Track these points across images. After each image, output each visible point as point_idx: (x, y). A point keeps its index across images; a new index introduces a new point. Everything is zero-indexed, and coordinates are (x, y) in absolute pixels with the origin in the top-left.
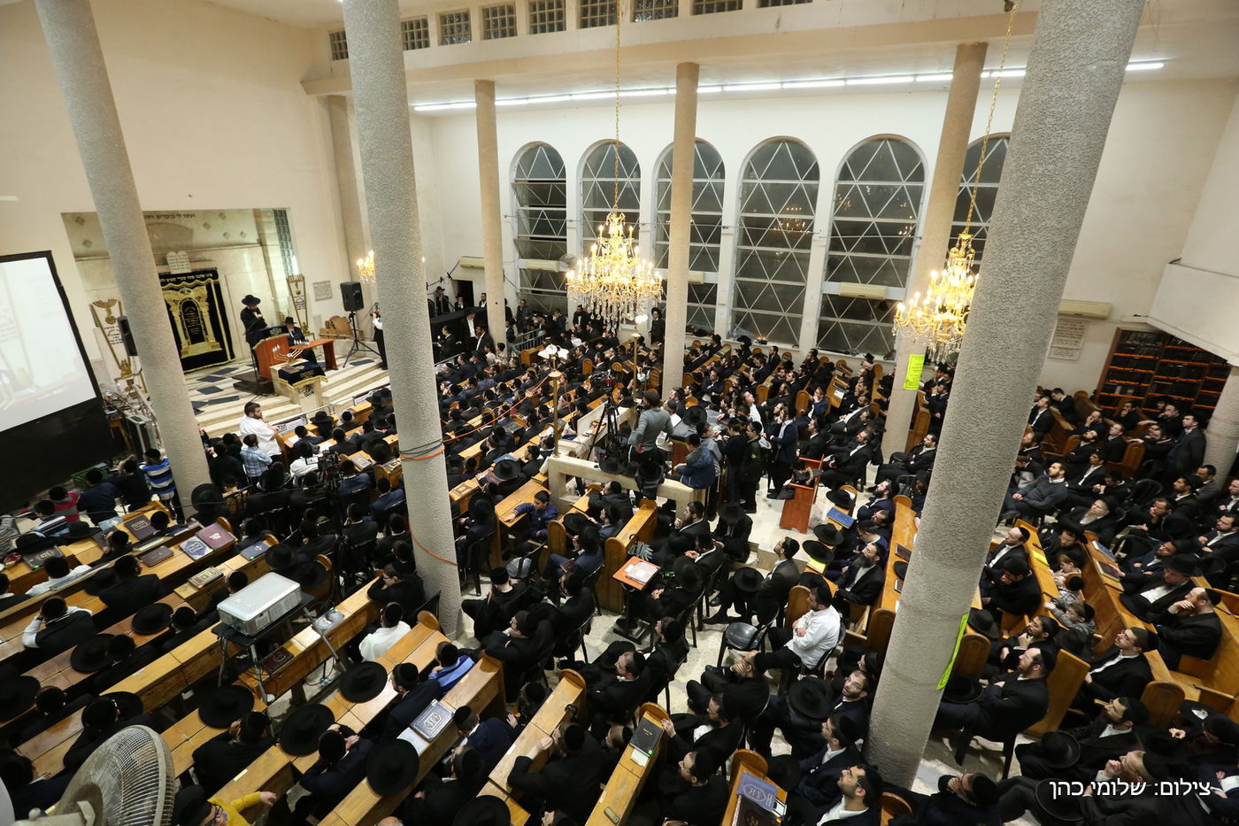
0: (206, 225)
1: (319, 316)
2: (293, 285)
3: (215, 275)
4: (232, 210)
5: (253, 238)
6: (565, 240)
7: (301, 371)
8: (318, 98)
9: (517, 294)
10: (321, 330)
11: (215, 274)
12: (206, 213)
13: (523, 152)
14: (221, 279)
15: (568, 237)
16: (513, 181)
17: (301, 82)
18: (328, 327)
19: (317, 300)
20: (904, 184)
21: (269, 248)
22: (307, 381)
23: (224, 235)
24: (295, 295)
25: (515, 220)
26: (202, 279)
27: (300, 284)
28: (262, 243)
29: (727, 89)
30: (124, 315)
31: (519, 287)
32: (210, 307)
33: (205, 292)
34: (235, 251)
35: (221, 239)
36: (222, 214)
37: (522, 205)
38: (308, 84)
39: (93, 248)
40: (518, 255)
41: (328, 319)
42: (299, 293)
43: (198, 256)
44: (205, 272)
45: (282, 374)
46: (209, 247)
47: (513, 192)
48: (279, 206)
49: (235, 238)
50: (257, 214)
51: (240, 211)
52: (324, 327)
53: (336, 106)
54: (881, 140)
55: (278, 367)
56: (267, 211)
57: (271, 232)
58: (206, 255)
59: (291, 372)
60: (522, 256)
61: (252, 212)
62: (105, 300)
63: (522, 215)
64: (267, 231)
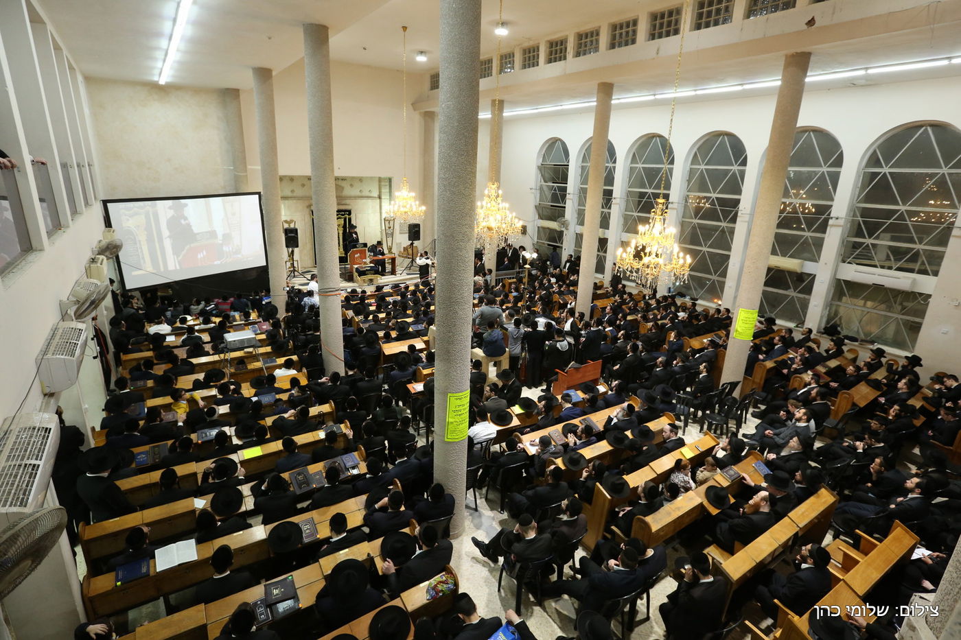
0: (351, 185)
1: (401, 243)
2: (387, 222)
3: (350, 214)
4: (367, 177)
5: (376, 194)
6: (565, 207)
7: (367, 270)
8: (420, 113)
9: (533, 244)
10: (400, 252)
11: (349, 212)
12: (353, 178)
13: (548, 145)
14: (353, 216)
15: (567, 206)
16: (540, 165)
17: (412, 104)
18: (404, 251)
19: (401, 233)
20: (825, 169)
21: (383, 200)
22: (370, 277)
23: (361, 191)
24: (387, 228)
25: (538, 192)
26: (343, 215)
27: (392, 223)
28: (380, 198)
29: (658, 97)
30: (296, 227)
31: (536, 240)
32: (343, 231)
33: (343, 222)
34: (364, 201)
35: (358, 194)
36: (361, 180)
37: (545, 181)
38: (415, 105)
39: (295, 194)
40: (537, 216)
41: (405, 246)
42: (390, 228)
43: (344, 202)
44: (345, 211)
45: (357, 270)
46: (350, 197)
47: (539, 172)
48: (389, 175)
49: (366, 193)
50: (380, 180)
51: (371, 178)
52: (402, 250)
53: (429, 116)
54: (806, 131)
55: (356, 266)
56: (385, 179)
57: (385, 190)
58: (348, 201)
59: (361, 270)
60: (541, 217)
61: (377, 179)
62: (289, 220)
63: (545, 189)
64: (383, 191)
